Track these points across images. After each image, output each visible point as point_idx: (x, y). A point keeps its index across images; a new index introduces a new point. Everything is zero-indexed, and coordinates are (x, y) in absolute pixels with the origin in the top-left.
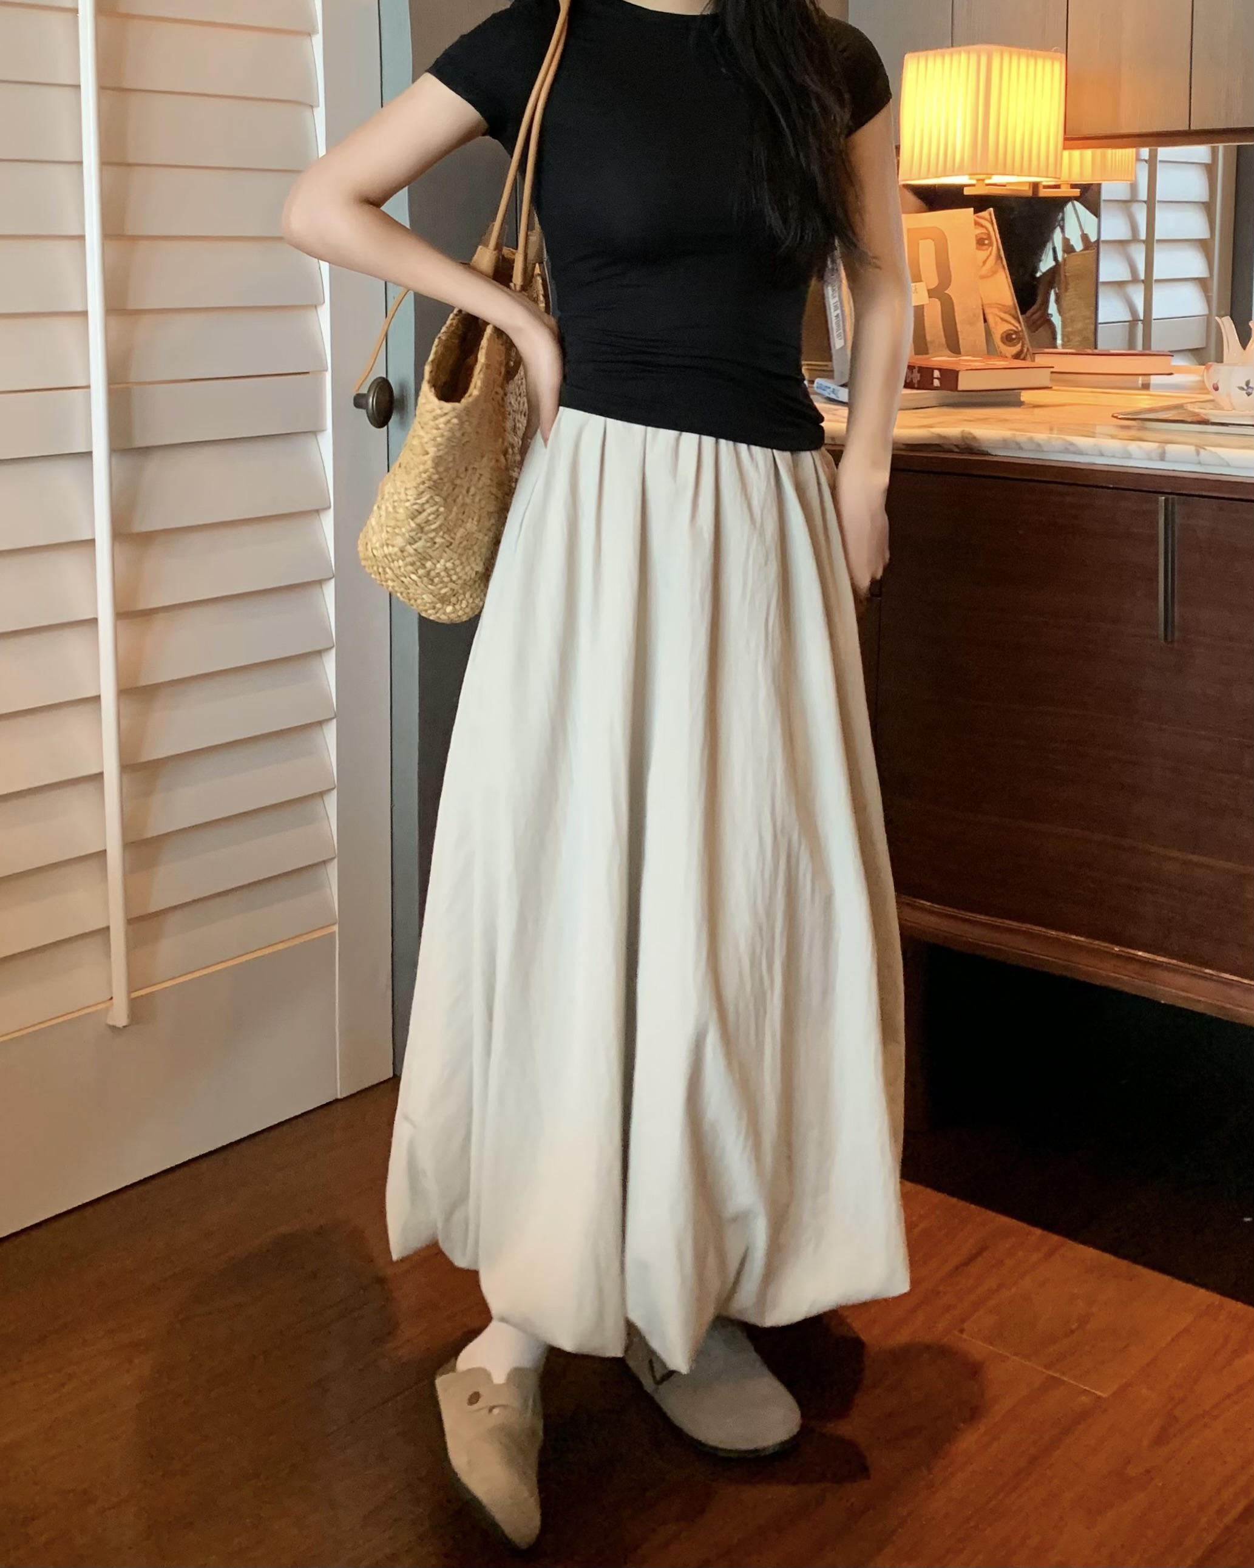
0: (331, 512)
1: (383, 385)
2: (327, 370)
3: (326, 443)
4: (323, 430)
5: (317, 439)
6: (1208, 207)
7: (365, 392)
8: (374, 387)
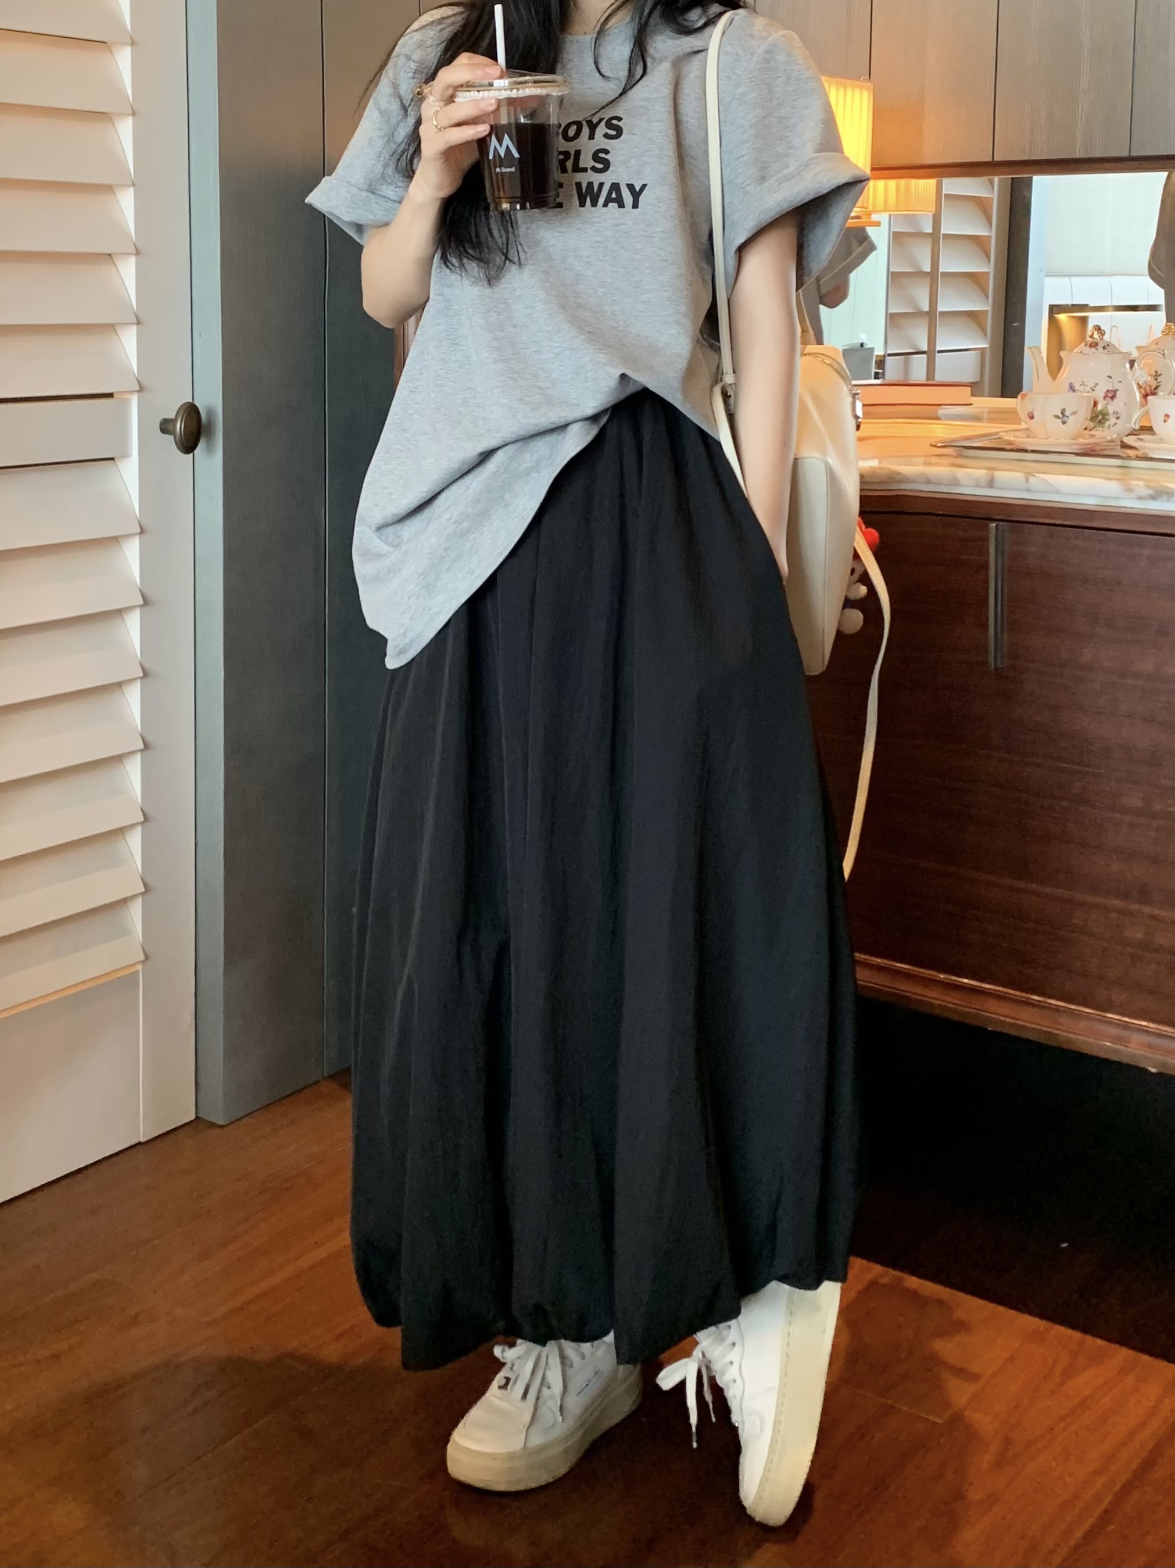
0: (136, 539)
1: (191, 411)
2: (134, 393)
3: (132, 469)
5: (122, 466)
7: (173, 416)
8: (181, 414)
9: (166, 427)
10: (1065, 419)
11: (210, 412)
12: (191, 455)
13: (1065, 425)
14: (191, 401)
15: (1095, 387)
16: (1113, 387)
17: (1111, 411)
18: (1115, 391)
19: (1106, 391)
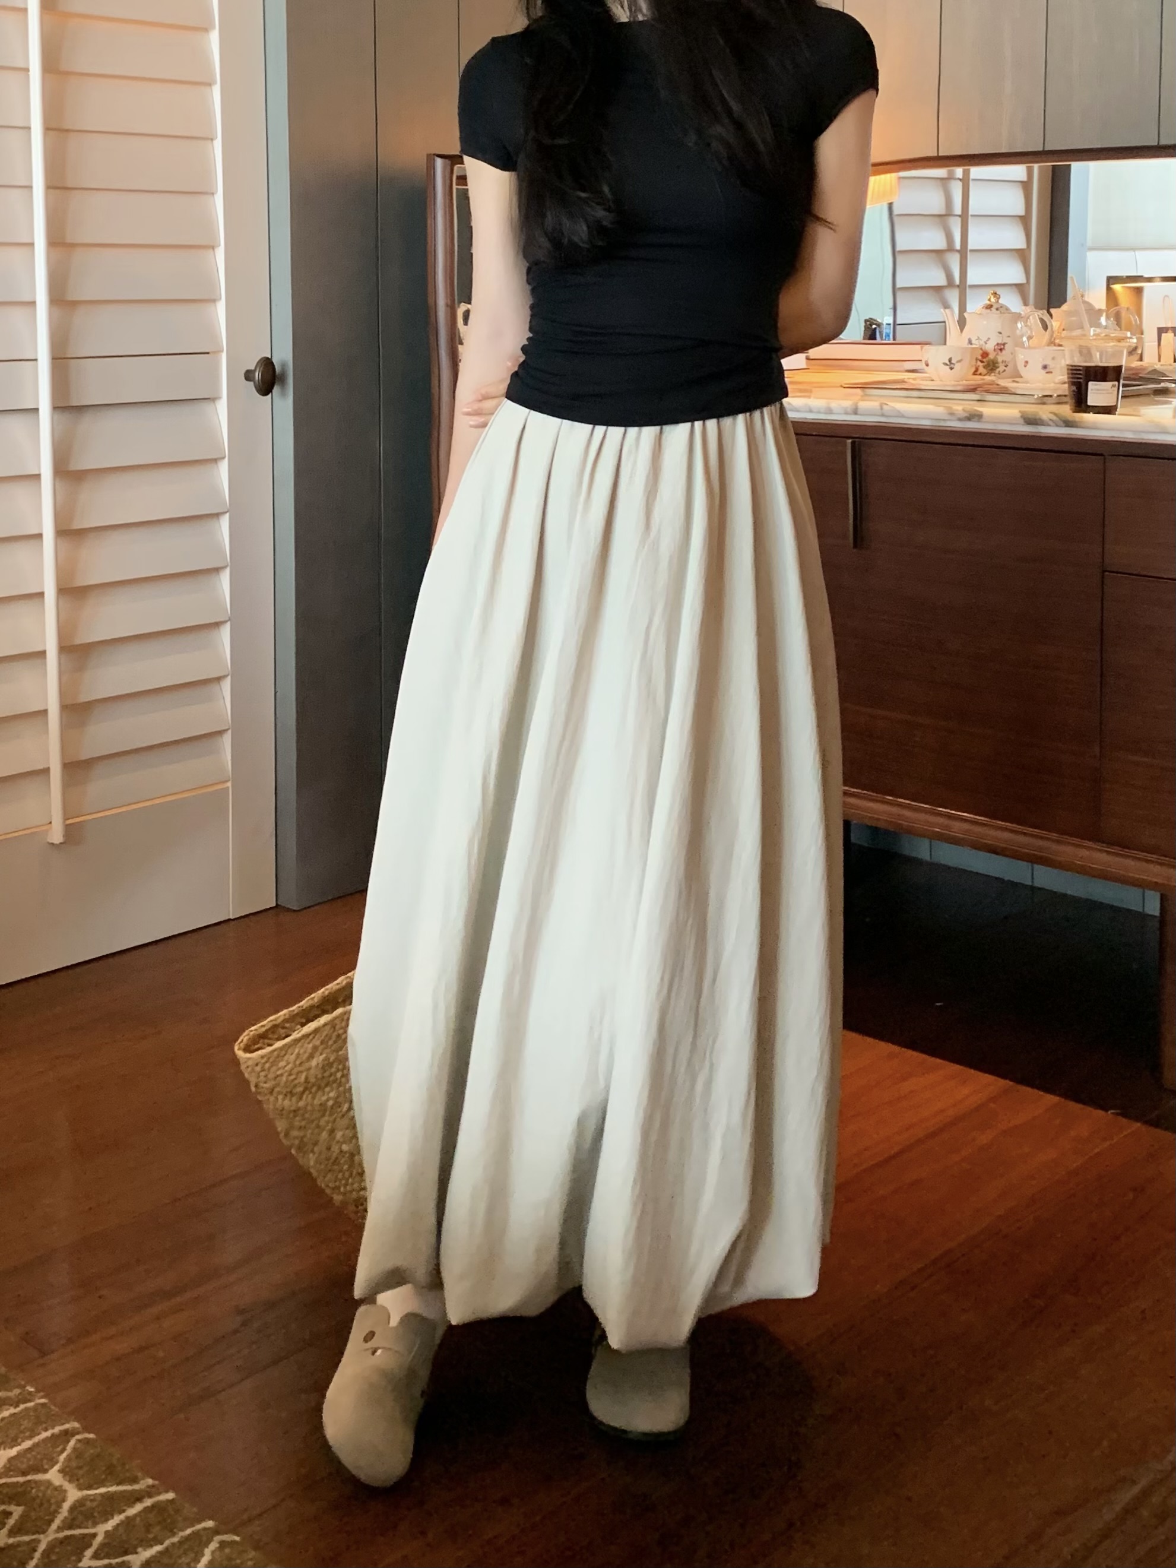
0: (226, 461)
1: (267, 364)
2: (223, 351)
3: (222, 407)
4: (219, 398)
5: (215, 404)
6: (1024, 220)
7: (253, 368)
8: (260, 365)
9: (248, 376)
10: (952, 366)
11: (284, 365)
12: (270, 395)
13: (953, 370)
14: (270, 357)
15: (987, 341)
16: (1002, 341)
17: (1000, 359)
18: (1004, 344)
19: (996, 343)
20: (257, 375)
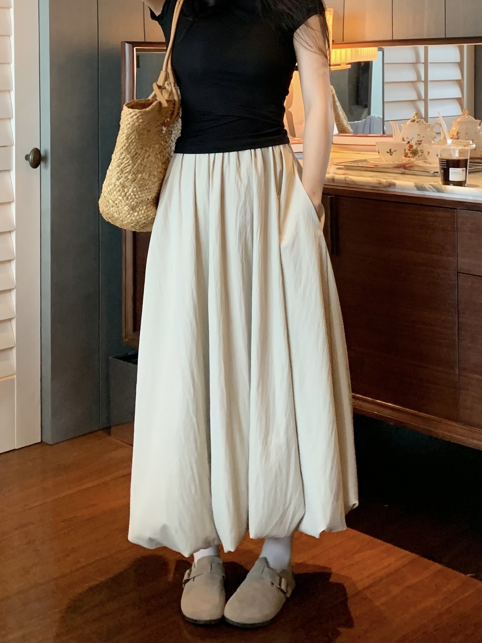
0: (14, 203)
1: (37, 152)
2: (13, 145)
3: (13, 174)
4: (12, 170)
5: (9, 173)
7: (29, 154)
8: (32, 152)
9: (27, 157)
10: (391, 153)
11: (46, 152)
12: (39, 168)
13: (392, 156)
15: (412, 139)
16: (420, 139)
17: (419, 149)
19: (417, 141)
20: (31, 157)
